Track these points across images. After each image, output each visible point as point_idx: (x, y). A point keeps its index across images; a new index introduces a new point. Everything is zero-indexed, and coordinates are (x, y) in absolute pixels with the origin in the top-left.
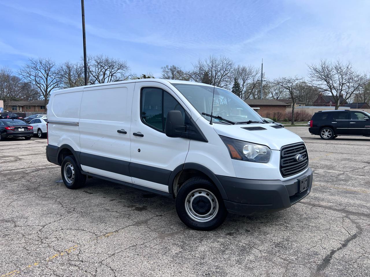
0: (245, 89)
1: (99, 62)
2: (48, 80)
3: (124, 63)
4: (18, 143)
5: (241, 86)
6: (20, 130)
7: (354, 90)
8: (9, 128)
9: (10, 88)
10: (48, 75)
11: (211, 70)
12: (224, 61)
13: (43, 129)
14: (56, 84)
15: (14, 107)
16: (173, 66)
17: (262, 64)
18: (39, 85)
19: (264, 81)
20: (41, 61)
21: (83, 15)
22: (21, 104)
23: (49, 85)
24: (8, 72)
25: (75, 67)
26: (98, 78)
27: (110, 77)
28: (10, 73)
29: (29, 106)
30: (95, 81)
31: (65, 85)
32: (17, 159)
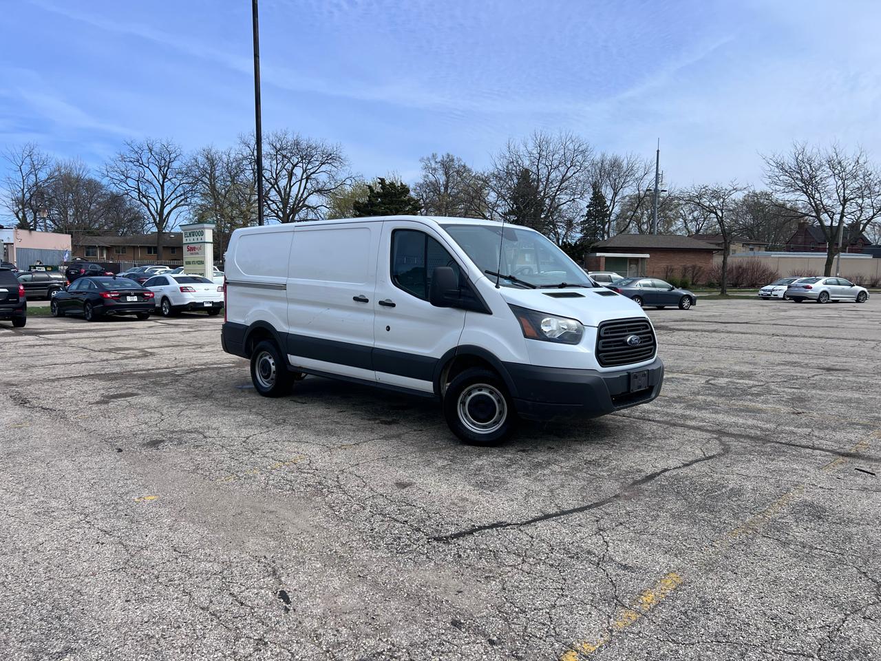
0: (617, 210)
1: (278, 146)
2: (165, 189)
3: (335, 149)
4: (130, 326)
5: (608, 203)
6: (130, 300)
7: (874, 215)
8: (109, 295)
9: (78, 205)
10: (165, 177)
11: (537, 164)
12: (567, 144)
13: (173, 297)
14: (183, 197)
15: (90, 250)
16: (448, 155)
17: (658, 151)
18: (145, 201)
19: (662, 191)
20: (150, 146)
21: (256, 56)
22: (105, 243)
23: (167, 200)
24: (80, 169)
25: (225, 159)
26: (276, 183)
27: (304, 182)
28: (84, 173)
29: (124, 247)
30: (269, 190)
31: (202, 200)
32: (145, 354)
